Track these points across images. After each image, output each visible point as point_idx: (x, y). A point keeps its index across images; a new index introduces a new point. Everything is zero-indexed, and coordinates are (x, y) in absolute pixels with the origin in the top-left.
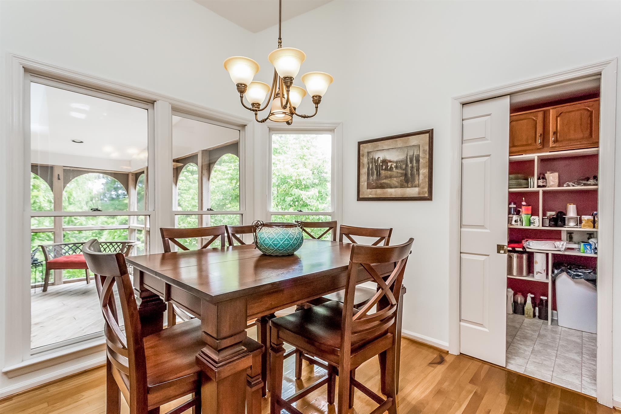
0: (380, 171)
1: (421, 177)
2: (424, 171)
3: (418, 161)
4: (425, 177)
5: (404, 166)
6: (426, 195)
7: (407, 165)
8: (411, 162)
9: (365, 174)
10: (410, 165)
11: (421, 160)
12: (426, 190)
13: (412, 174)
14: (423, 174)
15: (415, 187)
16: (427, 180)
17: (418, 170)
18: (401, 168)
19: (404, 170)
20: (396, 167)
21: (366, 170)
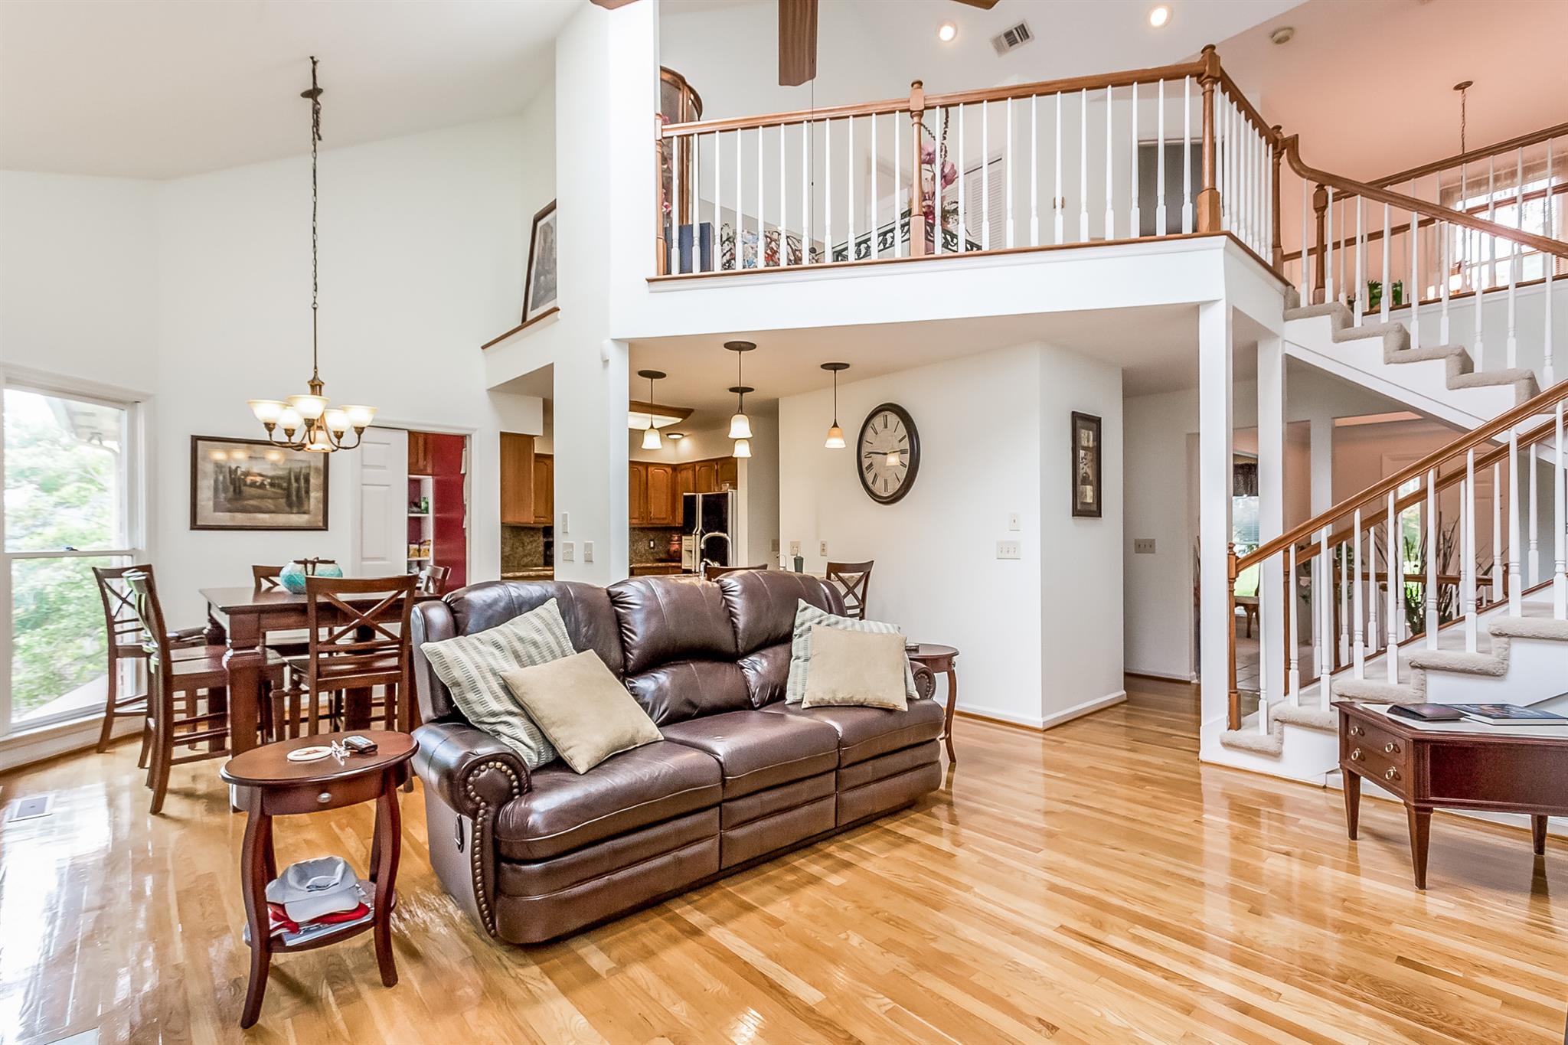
0: (240, 487)
1: (312, 501)
2: (315, 495)
3: (307, 481)
4: (318, 502)
5: (285, 485)
6: (321, 524)
7: (289, 483)
8: (297, 480)
9: (209, 488)
10: (295, 485)
11: (312, 481)
12: (321, 518)
13: (298, 496)
14: (316, 498)
15: (304, 513)
16: (321, 506)
17: (307, 492)
18: (280, 486)
19: (285, 489)
20: (272, 485)
21: (212, 482)
